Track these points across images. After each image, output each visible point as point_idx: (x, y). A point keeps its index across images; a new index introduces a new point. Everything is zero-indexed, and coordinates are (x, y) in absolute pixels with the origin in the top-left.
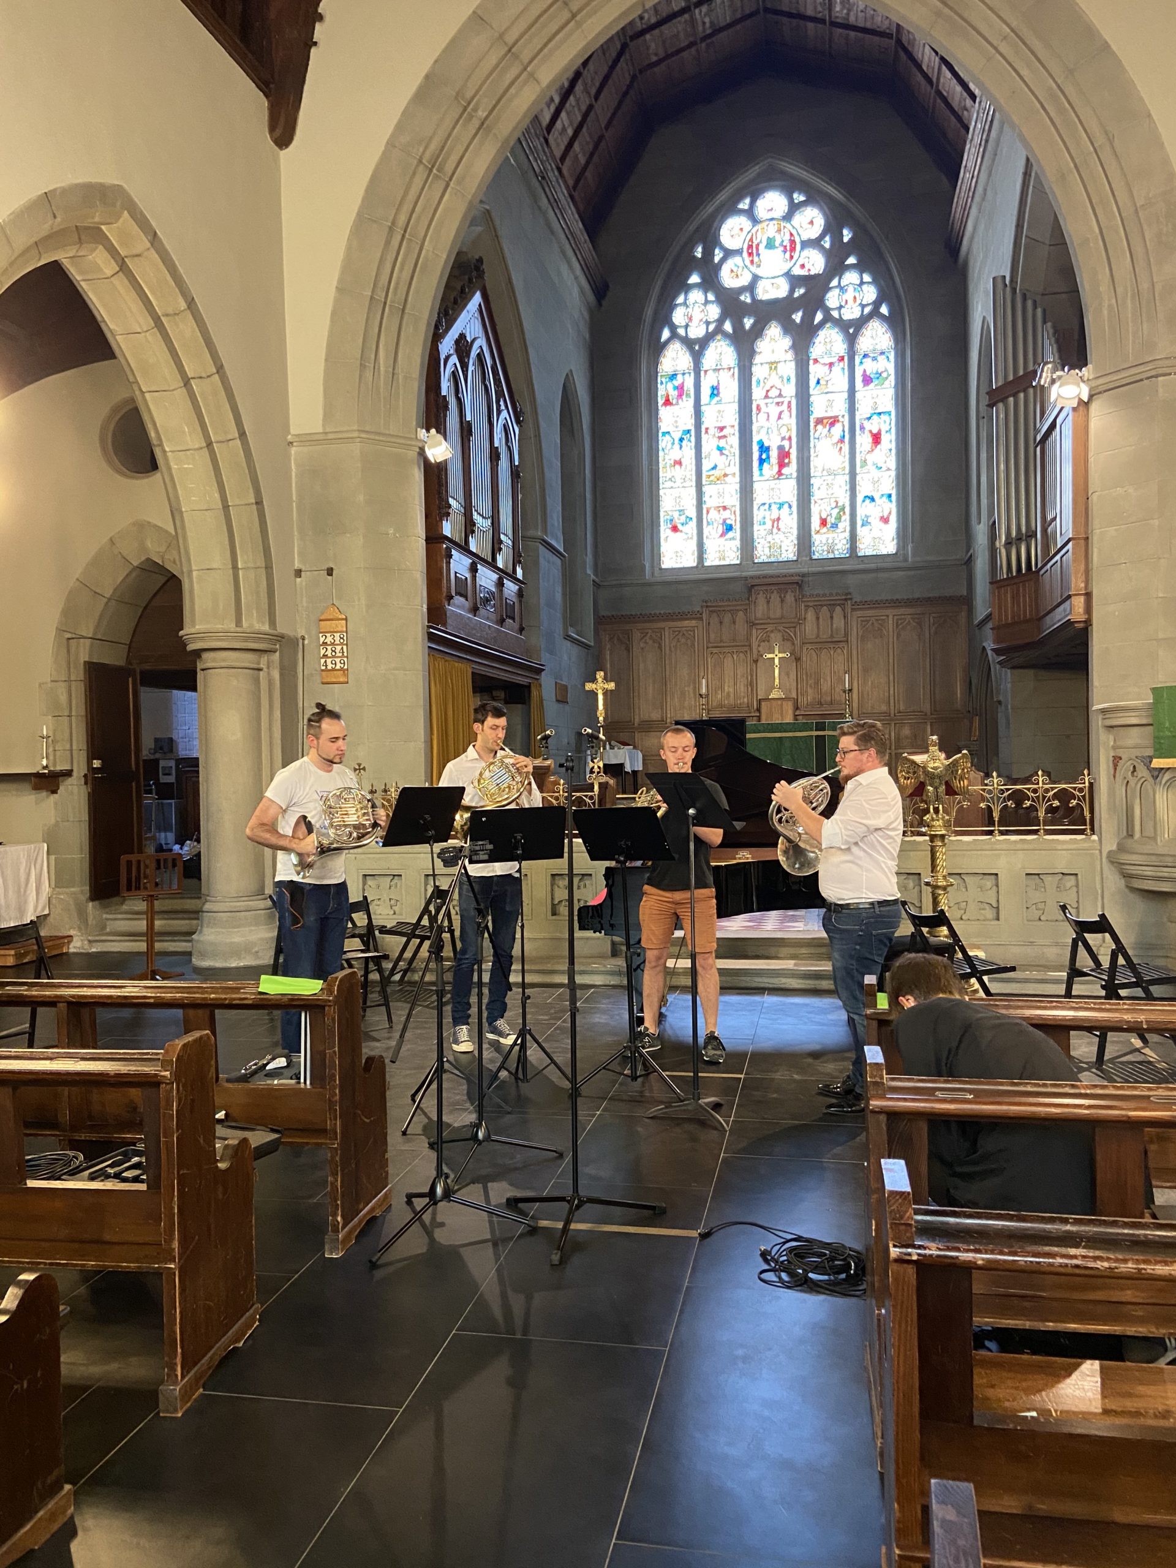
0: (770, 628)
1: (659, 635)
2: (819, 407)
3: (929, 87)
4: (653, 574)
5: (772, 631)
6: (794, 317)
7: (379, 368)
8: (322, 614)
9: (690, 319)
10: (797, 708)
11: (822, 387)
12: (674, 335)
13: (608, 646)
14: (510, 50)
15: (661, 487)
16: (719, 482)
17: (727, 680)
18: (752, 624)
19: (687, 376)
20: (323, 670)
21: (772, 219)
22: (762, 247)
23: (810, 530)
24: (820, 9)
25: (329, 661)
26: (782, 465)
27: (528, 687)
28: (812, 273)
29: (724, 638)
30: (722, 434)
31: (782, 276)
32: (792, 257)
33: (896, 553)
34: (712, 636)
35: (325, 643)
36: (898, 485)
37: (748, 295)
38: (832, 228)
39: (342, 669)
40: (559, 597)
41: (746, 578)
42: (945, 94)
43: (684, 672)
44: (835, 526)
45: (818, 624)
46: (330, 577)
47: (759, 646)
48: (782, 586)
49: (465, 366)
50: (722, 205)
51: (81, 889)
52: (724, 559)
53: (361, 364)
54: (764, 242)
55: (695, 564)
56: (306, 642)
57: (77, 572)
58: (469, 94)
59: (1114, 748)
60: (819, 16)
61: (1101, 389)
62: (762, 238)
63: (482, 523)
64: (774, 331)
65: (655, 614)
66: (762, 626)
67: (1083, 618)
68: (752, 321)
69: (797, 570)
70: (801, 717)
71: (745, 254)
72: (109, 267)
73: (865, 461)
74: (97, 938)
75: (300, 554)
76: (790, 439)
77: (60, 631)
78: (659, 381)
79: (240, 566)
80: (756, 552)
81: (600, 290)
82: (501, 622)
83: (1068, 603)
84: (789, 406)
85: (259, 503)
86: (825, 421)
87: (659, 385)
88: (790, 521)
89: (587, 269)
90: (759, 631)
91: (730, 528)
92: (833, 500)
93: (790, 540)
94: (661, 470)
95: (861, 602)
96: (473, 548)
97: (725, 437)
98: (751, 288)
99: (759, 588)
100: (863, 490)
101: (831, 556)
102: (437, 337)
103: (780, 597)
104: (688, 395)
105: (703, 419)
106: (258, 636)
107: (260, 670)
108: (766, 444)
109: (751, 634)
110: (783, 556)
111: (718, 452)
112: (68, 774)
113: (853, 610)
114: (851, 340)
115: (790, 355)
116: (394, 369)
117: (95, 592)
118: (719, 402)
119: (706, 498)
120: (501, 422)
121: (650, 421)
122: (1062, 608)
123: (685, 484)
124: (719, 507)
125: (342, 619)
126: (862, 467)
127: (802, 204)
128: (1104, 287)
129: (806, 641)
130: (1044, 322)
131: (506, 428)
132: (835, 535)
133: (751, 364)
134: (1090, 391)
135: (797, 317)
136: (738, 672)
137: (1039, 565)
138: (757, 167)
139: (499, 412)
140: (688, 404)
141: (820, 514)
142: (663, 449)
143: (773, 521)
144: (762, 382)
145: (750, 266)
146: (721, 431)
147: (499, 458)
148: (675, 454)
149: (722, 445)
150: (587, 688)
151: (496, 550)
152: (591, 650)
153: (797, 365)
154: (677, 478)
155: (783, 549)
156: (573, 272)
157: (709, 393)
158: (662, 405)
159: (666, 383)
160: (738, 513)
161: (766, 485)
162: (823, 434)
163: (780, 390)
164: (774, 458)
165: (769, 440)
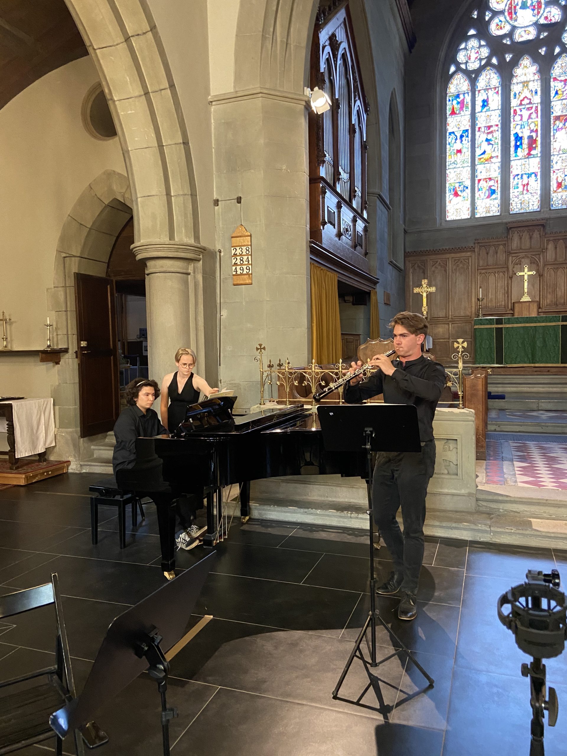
0: (521, 255)
1: (445, 262)
2: (557, 109)
4: (441, 224)
5: (523, 258)
6: (540, 51)
7: (276, 40)
8: (234, 232)
9: (469, 58)
10: (540, 308)
11: (558, 97)
12: (459, 69)
13: (411, 271)
15: (447, 168)
16: (487, 162)
17: (490, 291)
18: (509, 253)
19: (466, 95)
20: (234, 275)
22: (518, 7)
23: (550, 190)
25: (238, 267)
26: (530, 149)
27: (369, 294)
28: (553, 21)
29: (489, 264)
30: (490, 131)
31: (532, 25)
32: (539, 13)
34: (481, 263)
35: (235, 255)
37: (508, 39)
39: (247, 274)
40: (386, 235)
41: (506, 223)
43: (461, 286)
45: (556, 252)
46: (239, 205)
47: (514, 267)
48: (531, 227)
49: (335, 56)
51: (75, 430)
52: (489, 212)
53: (263, 35)
54: (520, 5)
55: (469, 217)
56: (222, 254)
57: (68, 209)
62: (518, 2)
63: (344, 176)
64: (526, 61)
65: (442, 249)
66: (516, 255)
68: (511, 56)
69: (542, 217)
70: (542, 314)
71: (506, 14)
74: (86, 463)
75: (217, 188)
76: (536, 131)
77: (59, 252)
78: (448, 99)
79: (172, 194)
80: (511, 207)
82: (355, 247)
84: (536, 110)
85: (186, 143)
86: (561, 118)
87: (447, 102)
88: (535, 185)
90: (514, 258)
91: (494, 192)
94: (447, 157)
96: (339, 190)
97: (492, 132)
98: (511, 34)
99: (515, 229)
101: (564, 207)
102: (317, 28)
103: (529, 235)
104: (467, 107)
105: (477, 122)
106: (185, 247)
107: (189, 274)
108: (520, 135)
109: (508, 260)
110: (530, 208)
111: (487, 143)
112: (66, 351)
115: (537, 77)
116: (287, 40)
117: (81, 224)
118: (488, 110)
119: (478, 173)
120: (356, 108)
121: (442, 126)
123: (464, 165)
124: (486, 179)
125: (248, 236)
129: (547, 263)
131: (358, 112)
133: (510, 83)
135: (543, 51)
136: (499, 285)
139: (355, 102)
140: (466, 114)
141: (557, 179)
142: (449, 144)
143: (524, 186)
144: (517, 95)
145: (510, 21)
146: (489, 129)
147: (355, 132)
148: (458, 146)
149: (489, 138)
150: (415, 292)
151: (352, 197)
152: (402, 273)
153: (542, 82)
154: (458, 161)
155: (530, 204)
156: (397, 25)
157: (481, 104)
158: (449, 115)
159: (452, 100)
160: (499, 182)
161: (519, 162)
162: (560, 127)
163: (530, 99)
164: (525, 146)
165: (522, 132)
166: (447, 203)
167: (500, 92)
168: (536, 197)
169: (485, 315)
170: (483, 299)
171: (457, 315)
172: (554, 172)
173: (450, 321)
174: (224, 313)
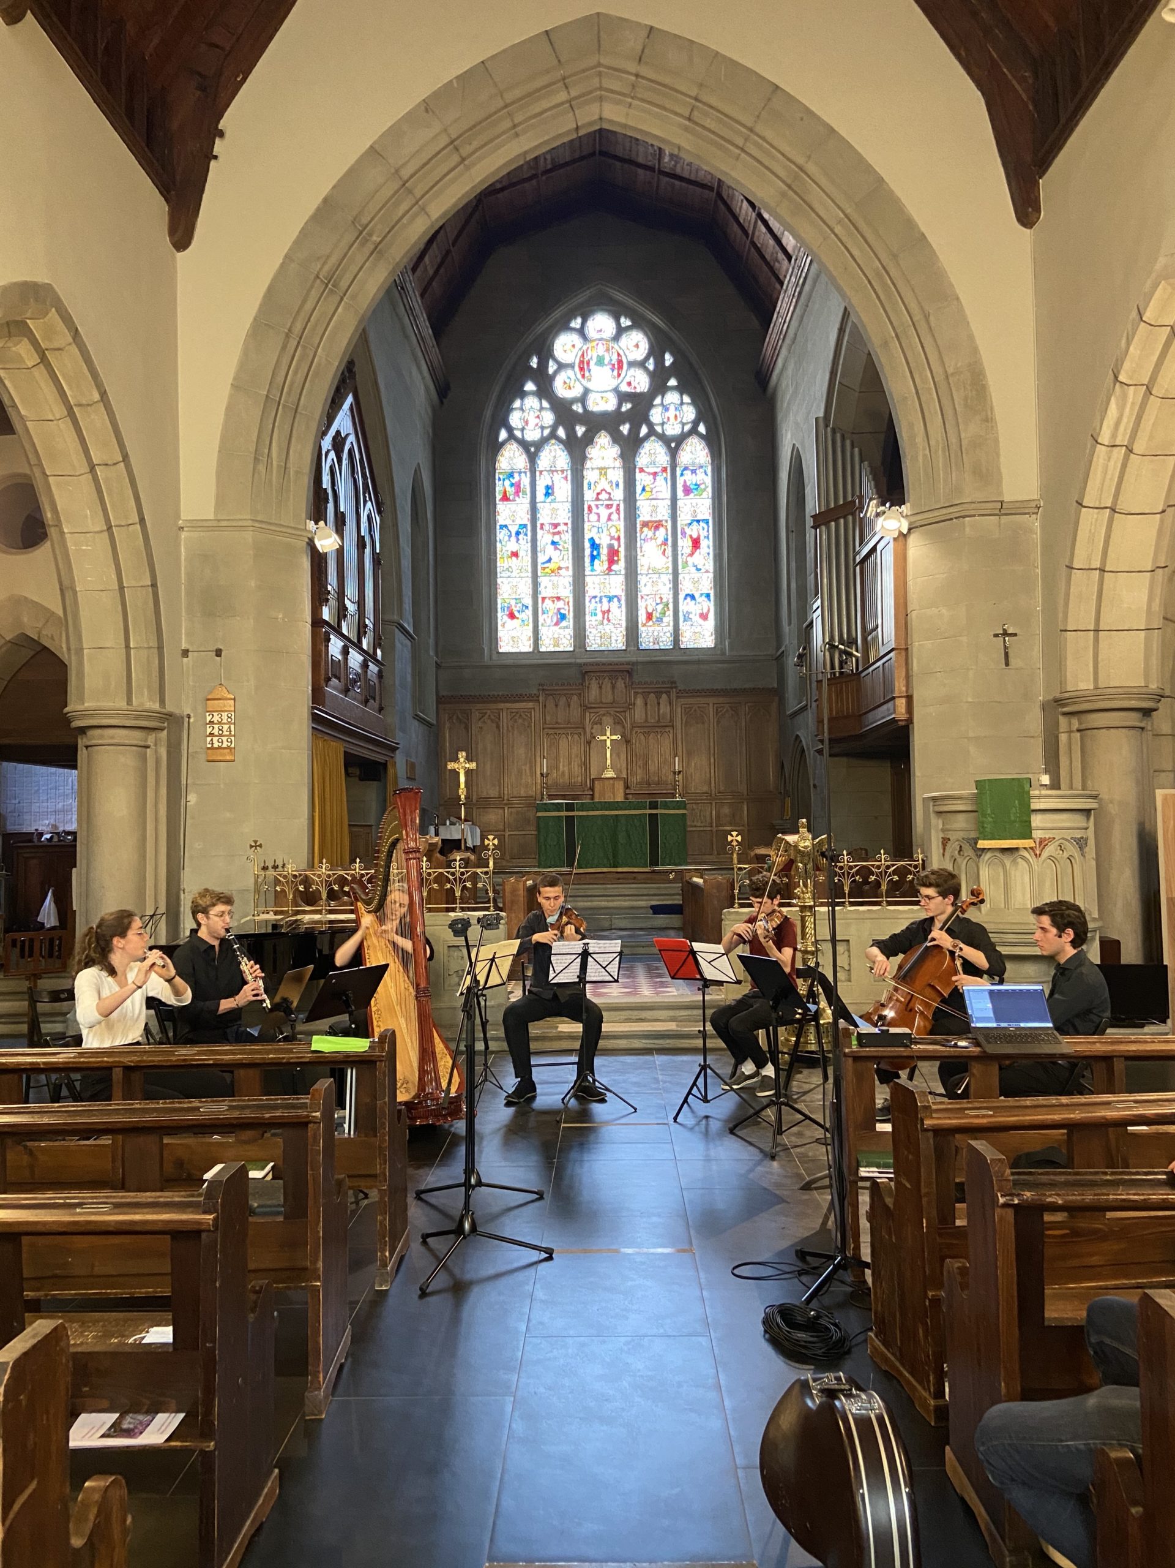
0: (602, 711)
1: (497, 715)
2: (645, 512)
3: (744, 237)
4: (491, 659)
5: (604, 715)
6: (621, 428)
7: (272, 462)
8: (210, 692)
9: (527, 423)
10: (627, 788)
11: (646, 495)
12: (511, 436)
13: (447, 725)
14: (404, 185)
15: (499, 576)
16: (553, 574)
17: (561, 760)
18: (586, 708)
19: (523, 475)
20: (209, 748)
21: (601, 340)
22: (592, 363)
23: (637, 622)
24: (650, 158)
25: (215, 739)
26: (611, 562)
27: (385, 765)
28: (638, 390)
29: (559, 721)
30: (557, 530)
31: (610, 391)
32: (619, 375)
33: (715, 647)
34: (548, 718)
35: (211, 722)
36: (715, 586)
37: (579, 405)
38: (656, 352)
39: (228, 748)
40: (409, 678)
41: (580, 665)
42: (759, 245)
43: (521, 751)
44: (660, 620)
45: (646, 710)
46: (218, 658)
47: (592, 728)
48: (614, 674)
49: (340, 459)
50: (556, 322)
52: (558, 646)
53: (255, 458)
54: (595, 360)
55: (531, 650)
56: (192, 720)
58: (364, 221)
59: (943, 830)
60: (650, 164)
61: (918, 524)
62: (592, 355)
63: (351, 607)
64: (603, 439)
65: (494, 695)
66: (595, 710)
67: (904, 717)
68: (583, 429)
69: (628, 659)
70: (630, 796)
71: (577, 368)
72: (30, 358)
73: (686, 562)
75: (187, 635)
76: (618, 539)
78: (497, 477)
79: (132, 646)
80: (587, 641)
81: (443, 390)
82: (366, 702)
83: (890, 704)
84: (618, 509)
85: (154, 585)
86: (650, 524)
87: (497, 481)
88: (619, 614)
89: (432, 370)
90: (592, 715)
91: (563, 617)
92: (658, 597)
93: (619, 631)
94: (498, 560)
95: (685, 690)
96: (345, 631)
97: (559, 533)
98: (583, 399)
99: (592, 674)
100: (686, 587)
101: (657, 647)
102: (319, 437)
103: (612, 683)
104: (525, 493)
105: (538, 515)
106: (150, 714)
107: (148, 747)
108: (597, 542)
109: (585, 717)
110: (613, 645)
111: (553, 547)
113: (678, 697)
114: (673, 453)
115: (618, 463)
116: (285, 464)
118: (553, 501)
119: (541, 589)
120: (366, 512)
121: (488, 514)
122: (885, 707)
123: (522, 575)
124: (552, 597)
125: (231, 699)
126: (683, 568)
127: (628, 328)
128: (920, 439)
129: (635, 725)
130: (861, 461)
131: (369, 518)
132: (660, 628)
133: (583, 467)
134: (910, 525)
135: (625, 429)
136: (573, 752)
137: (860, 669)
138: (588, 292)
139: (365, 502)
140: (524, 501)
141: (646, 608)
142: (500, 541)
143: (604, 613)
144: (592, 486)
145: (581, 379)
146: (555, 528)
147: (364, 546)
148: (512, 546)
149: (555, 540)
150: (449, 767)
151: (362, 633)
152: (433, 731)
153: (625, 472)
154: (514, 568)
155: (613, 639)
156: (421, 373)
157: (544, 492)
158: (500, 500)
159: (504, 480)
160: (571, 604)
161: (597, 579)
162: (649, 537)
163: (609, 494)
164: (604, 556)
165: (600, 538)
166: (500, 628)
167: (569, 478)
168: (619, 629)
169: (551, 797)
170: (547, 775)
171: (515, 794)
172: (642, 597)
173: (506, 804)
174: (192, 798)
